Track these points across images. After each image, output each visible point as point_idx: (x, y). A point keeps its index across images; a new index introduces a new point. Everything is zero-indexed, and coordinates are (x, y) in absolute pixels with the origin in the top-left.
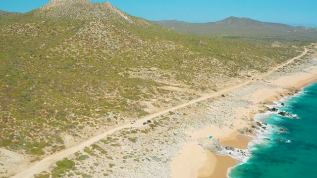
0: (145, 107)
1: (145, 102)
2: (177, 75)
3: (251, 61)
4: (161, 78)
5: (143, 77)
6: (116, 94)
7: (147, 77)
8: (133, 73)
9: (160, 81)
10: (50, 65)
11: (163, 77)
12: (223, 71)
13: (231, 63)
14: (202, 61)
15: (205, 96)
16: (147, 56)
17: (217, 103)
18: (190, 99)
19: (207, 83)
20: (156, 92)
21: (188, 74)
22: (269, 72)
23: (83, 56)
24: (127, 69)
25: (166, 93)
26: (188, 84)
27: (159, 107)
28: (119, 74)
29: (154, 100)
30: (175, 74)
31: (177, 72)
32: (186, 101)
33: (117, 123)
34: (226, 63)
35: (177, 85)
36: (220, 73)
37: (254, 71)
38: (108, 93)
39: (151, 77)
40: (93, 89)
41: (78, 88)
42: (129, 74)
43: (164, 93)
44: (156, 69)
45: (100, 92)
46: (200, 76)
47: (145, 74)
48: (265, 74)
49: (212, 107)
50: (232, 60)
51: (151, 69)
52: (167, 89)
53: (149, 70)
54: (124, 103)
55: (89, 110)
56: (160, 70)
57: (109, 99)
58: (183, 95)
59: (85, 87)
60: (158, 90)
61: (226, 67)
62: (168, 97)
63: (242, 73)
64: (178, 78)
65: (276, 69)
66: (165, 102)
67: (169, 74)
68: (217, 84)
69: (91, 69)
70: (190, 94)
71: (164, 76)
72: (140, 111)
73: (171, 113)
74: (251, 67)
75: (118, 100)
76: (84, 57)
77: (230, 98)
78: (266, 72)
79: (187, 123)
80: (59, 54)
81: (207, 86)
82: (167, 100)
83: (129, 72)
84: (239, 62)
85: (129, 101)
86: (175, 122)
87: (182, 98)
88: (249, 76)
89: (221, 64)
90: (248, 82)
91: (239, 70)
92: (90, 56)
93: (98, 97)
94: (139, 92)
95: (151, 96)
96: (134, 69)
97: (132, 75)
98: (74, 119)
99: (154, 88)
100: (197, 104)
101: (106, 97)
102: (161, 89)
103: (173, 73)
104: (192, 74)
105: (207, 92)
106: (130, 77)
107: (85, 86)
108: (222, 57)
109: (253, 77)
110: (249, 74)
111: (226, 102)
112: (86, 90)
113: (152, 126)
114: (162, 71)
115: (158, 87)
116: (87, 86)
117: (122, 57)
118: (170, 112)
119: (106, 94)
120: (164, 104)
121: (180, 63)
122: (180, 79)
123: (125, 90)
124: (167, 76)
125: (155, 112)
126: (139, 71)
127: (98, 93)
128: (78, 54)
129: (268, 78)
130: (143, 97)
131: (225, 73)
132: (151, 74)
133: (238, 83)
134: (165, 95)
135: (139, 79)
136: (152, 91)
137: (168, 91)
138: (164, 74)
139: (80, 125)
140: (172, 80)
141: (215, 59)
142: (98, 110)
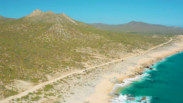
0: (84, 65)
1: (84, 63)
2: (100, 51)
3: (140, 45)
4: (92, 53)
5: (83, 52)
6: (70, 59)
7: (85, 52)
8: (78, 50)
9: (91, 54)
10: (36, 46)
11: (93, 52)
12: (124, 50)
13: (129, 45)
14: (114, 45)
15: (114, 61)
16: (85, 42)
17: (119, 64)
18: (106, 62)
19: (115, 55)
20: (89, 58)
21: (106, 51)
22: (149, 50)
23: (52, 41)
24: (75, 48)
25: (94, 59)
26: (106, 55)
27: (91, 65)
28: (71, 50)
29: (88, 62)
30: (99, 51)
31: (100, 50)
32: (104, 63)
33: (71, 71)
34: (126, 46)
35: (100, 56)
36: (122, 50)
37: (140, 49)
38: (66, 58)
39: (87, 52)
40: (59, 57)
41: (51, 56)
42: (76, 51)
43: (93, 59)
44: (89, 48)
45: (62, 58)
46: (112, 51)
47: (84, 50)
49: (116, 65)
50: (129, 44)
51: (87, 48)
52: (95, 57)
53: (86, 49)
54: (74, 63)
55: (58, 66)
56: (92, 49)
57: (67, 61)
58: (102, 60)
59: (55, 56)
60: (90, 58)
61: (126, 48)
62: (95, 61)
63: (134, 51)
64: (100, 53)
65: (152, 49)
67: (96, 50)
68: (120, 56)
69: (57, 48)
70: (106, 60)
71: (93, 51)
72: (82, 66)
73: (96, 68)
74: (139, 48)
75: (71, 62)
77: (126, 62)
78: (147, 50)
79: (104, 72)
80: (40, 41)
81: (115, 56)
82: (95, 62)
83: (76, 49)
84: (133, 45)
85: (76, 62)
86: (98, 71)
87: (102, 62)
88: (138, 52)
89: (124, 46)
90: (136, 55)
91: (132, 49)
92: (56, 42)
93: (61, 60)
94: (81, 58)
95: (87, 60)
96: (79, 48)
97: (77, 51)
98: (51, 69)
99: (89, 57)
100: (109, 64)
101: (65, 60)
102: (92, 57)
103: (98, 50)
104: (108, 51)
105: (115, 59)
106: (76, 52)
107: (55, 55)
108: (125, 42)
109: (139, 52)
110: (138, 51)
111: (124, 64)
112: (55, 57)
113: (87, 73)
114: (93, 49)
115: (91, 57)
117: (72, 42)
118: (96, 67)
119: (65, 59)
120: (93, 64)
121: (102, 45)
122: (102, 53)
123: (74, 57)
124: (95, 51)
125: (89, 67)
126: (81, 49)
127: (61, 59)
128: (50, 40)
129: (147, 53)
130: (83, 61)
131: (125, 51)
132: (87, 50)
133: (131, 55)
134: (94, 60)
135: (81, 53)
136: (87, 58)
137: (95, 58)
138: (94, 51)
139: (54, 71)
140: (97, 53)
141: (120, 44)
142: (62, 66)
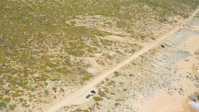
0: (89, 65)
1: (90, 59)
2: (118, 22)
3: (174, 7)
4: (104, 26)
5: (87, 26)
6: (60, 48)
7: (92, 25)
8: (80, 21)
9: (103, 30)
11: (106, 25)
12: (154, 16)
13: (159, 9)
14: (136, 7)
15: (147, 46)
16: (91, 3)
17: (159, 55)
18: (133, 51)
19: (145, 30)
20: (100, 43)
21: (127, 21)
22: (191, 18)
24: (74, 17)
25: (110, 45)
26: (129, 32)
27: (103, 64)
28: (66, 22)
29: (98, 55)
30: (116, 21)
31: (117, 19)
32: (130, 54)
33: (55, 97)
34: (155, 9)
35: (118, 33)
36: (152, 18)
37: (178, 16)
38: (52, 48)
39: (95, 25)
40: (37, 44)
41: (23, 44)
42: (75, 23)
43: (107, 44)
44: (99, 16)
45: (44, 47)
46: (138, 23)
47: (89, 22)
48: (188, 20)
49: (155, 61)
50: (159, 6)
51: (95, 16)
52: (110, 40)
53: (94, 18)
54: (68, 62)
55: (27, 76)
56: (103, 17)
57: (52, 57)
58: (126, 47)
59: (29, 42)
60: (102, 40)
61: (155, 12)
62: (111, 49)
63: (170, 19)
64: (119, 25)
65: (194, 14)
66: (109, 57)
67: (111, 21)
68: (153, 32)
69: (41, 18)
70: (132, 45)
71: (106, 23)
72: (84, 72)
73: (117, 74)
74: (175, 13)
75: (61, 57)
76: (39, 5)
77: (169, 49)
78: (188, 17)
79: (135, 89)
80: (18, 4)
81: (145, 33)
82: (111, 53)
83: (76, 20)
84: (164, 8)
85: (72, 58)
86: (121, 89)
87: (126, 51)
88: (176, 22)
89: (151, 9)
90: (177, 28)
91: (166, 15)
92: (44, 5)
93: (41, 54)
94: (83, 45)
95: (95, 49)
96: (80, 17)
97: (78, 23)
98: (7, 92)
99: (98, 38)
100: (140, 58)
101: (49, 54)
102: (105, 40)
103: (114, 20)
104: (131, 22)
105: (147, 41)
106: (76, 25)
107: (29, 40)
108: (151, 3)
109: (179, 22)
110: (176, 19)
111: (167, 54)
112: (30, 45)
113: (97, 99)
114: (104, 18)
115: (102, 38)
116: (32, 41)
117: (71, 5)
118: (115, 73)
119: (50, 50)
120: (108, 60)
121: (118, 9)
122: (121, 27)
123: (70, 43)
124: (109, 23)
125: (100, 73)
126: (84, 19)
127: (42, 49)
128: (34, 3)
129: (191, 23)
130: (87, 52)
131: (156, 19)
132: (95, 21)
133: (170, 29)
134: (108, 47)
135: (84, 27)
136: (96, 43)
137: (111, 41)
138: (107, 22)
140: (113, 28)
141: (146, 6)
142: (36, 75)
